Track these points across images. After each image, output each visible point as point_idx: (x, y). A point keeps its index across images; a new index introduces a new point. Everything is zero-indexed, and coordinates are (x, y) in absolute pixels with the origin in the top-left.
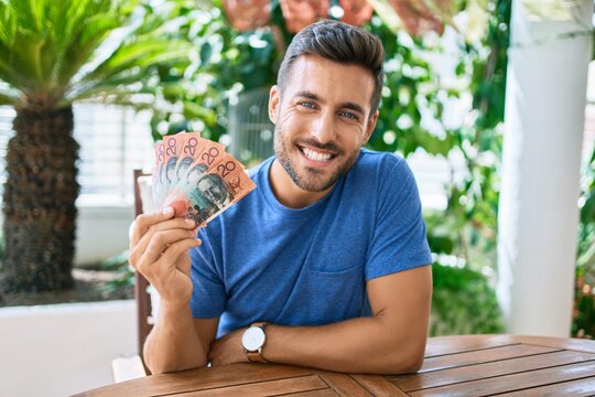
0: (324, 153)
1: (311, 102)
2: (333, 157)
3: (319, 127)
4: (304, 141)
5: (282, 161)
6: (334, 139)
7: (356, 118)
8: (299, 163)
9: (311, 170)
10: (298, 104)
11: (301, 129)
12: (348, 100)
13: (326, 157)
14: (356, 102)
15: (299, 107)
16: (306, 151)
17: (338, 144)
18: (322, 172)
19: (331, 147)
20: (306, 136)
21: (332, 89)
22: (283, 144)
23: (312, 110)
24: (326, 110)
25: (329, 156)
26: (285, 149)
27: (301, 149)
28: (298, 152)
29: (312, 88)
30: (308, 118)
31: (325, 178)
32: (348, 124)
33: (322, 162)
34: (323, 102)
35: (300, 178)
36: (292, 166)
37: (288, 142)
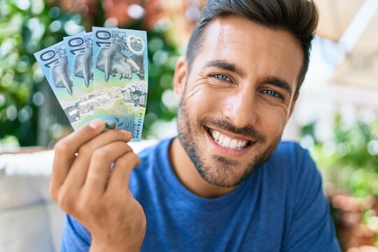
0: (239, 139)
1: (227, 73)
2: (249, 144)
3: (235, 106)
4: (214, 123)
5: (186, 146)
6: (253, 123)
7: (281, 97)
8: (207, 149)
9: (221, 159)
10: (210, 75)
11: (213, 106)
12: (273, 73)
13: (241, 144)
14: (283, 76)
15: (212, 81)
16: (216, 135)
17: (258, 128)
18: (236, 164)
19: (248, 133)
20: (217, 116)
21: (255, 57)
22: (188, 124)
23: (226, 84)
24: (246, 85)
25: (244, 144)
26: (189, 130)
27: (209, 132)
28: (206, 135)
29: (229, 56)
30: (223, 94)
31: (239, 170)
32: (271, 104)
33: (236, 150)
34: (242, 74)
35: (207, 169)
36: (198, 153)
37: (194, 121)
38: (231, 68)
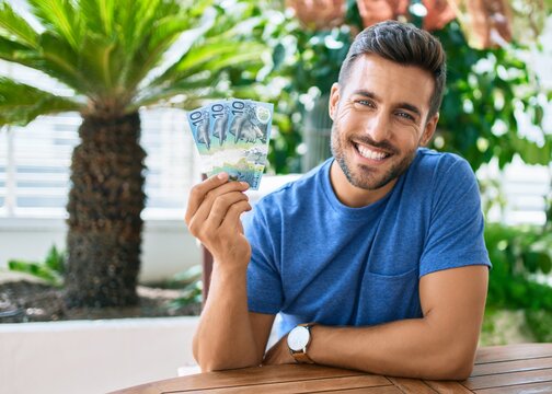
0: (378, 151)
1: (368, 100)
2: (388, 156)
4: (358, 138)
6: (388, 138)
7: (412, 118)
8: (353, 160)
10: (356, 101)
11: (357, 126)
12: (403, 100)
13: (381, 155)
14: (412, 102)
15: (357, 105)
16: (361, 148)
17: (393, 143)
18: (375, 171)
19: (385, 146)
20: (361, 133)
21: (389, 88)
22: (339, 140)
23: (369, 109)
24: (382, 109)
25: (383, 155)
26: (340, 145)
27: (356, 146)
28: (353, 148)
29: (369, 86)
30: (366, 116)
31: (379, 176)
32: (404, 124)
33: (376, 160)
34: (380, 101)
35: (353, 175)
36: (346, 163)
37: (343, 138)
38: (371, 96)
